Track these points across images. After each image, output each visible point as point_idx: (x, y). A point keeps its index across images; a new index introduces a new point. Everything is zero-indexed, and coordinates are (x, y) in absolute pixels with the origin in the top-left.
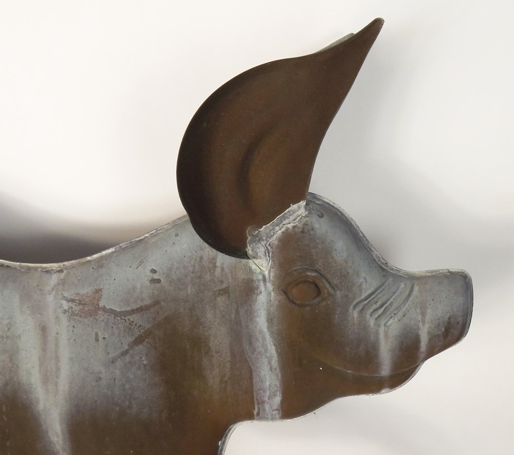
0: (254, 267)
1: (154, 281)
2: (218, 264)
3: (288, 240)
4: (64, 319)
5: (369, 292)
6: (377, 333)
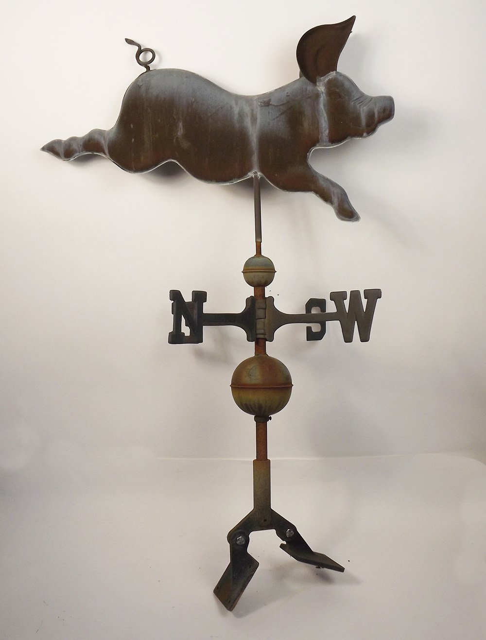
0: (319, 89)
1: (287, 96)
2: (308, 90)
3: (330, 82)
5: (357, 98)
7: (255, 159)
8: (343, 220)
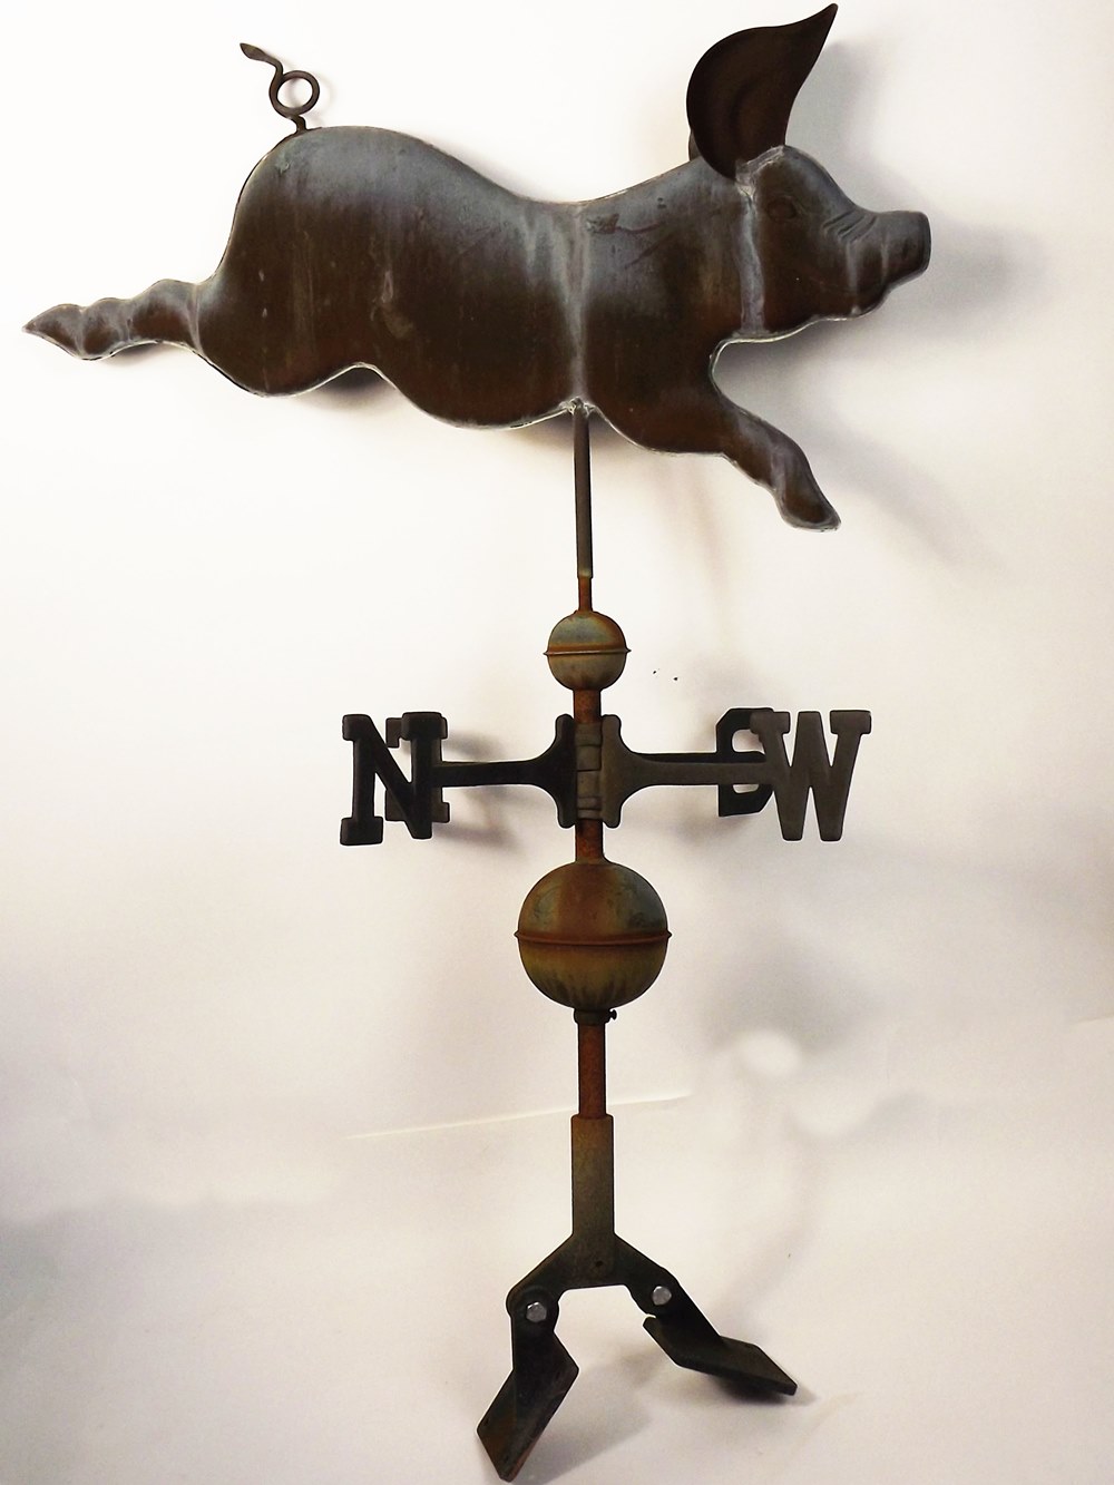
0: (741, 192)
1: (660, 206)
2: (713, 190)
4: (587, 235)
5: (836, 216)
6: (844, 249)
7: (578, 366)
8: (797, 525)
